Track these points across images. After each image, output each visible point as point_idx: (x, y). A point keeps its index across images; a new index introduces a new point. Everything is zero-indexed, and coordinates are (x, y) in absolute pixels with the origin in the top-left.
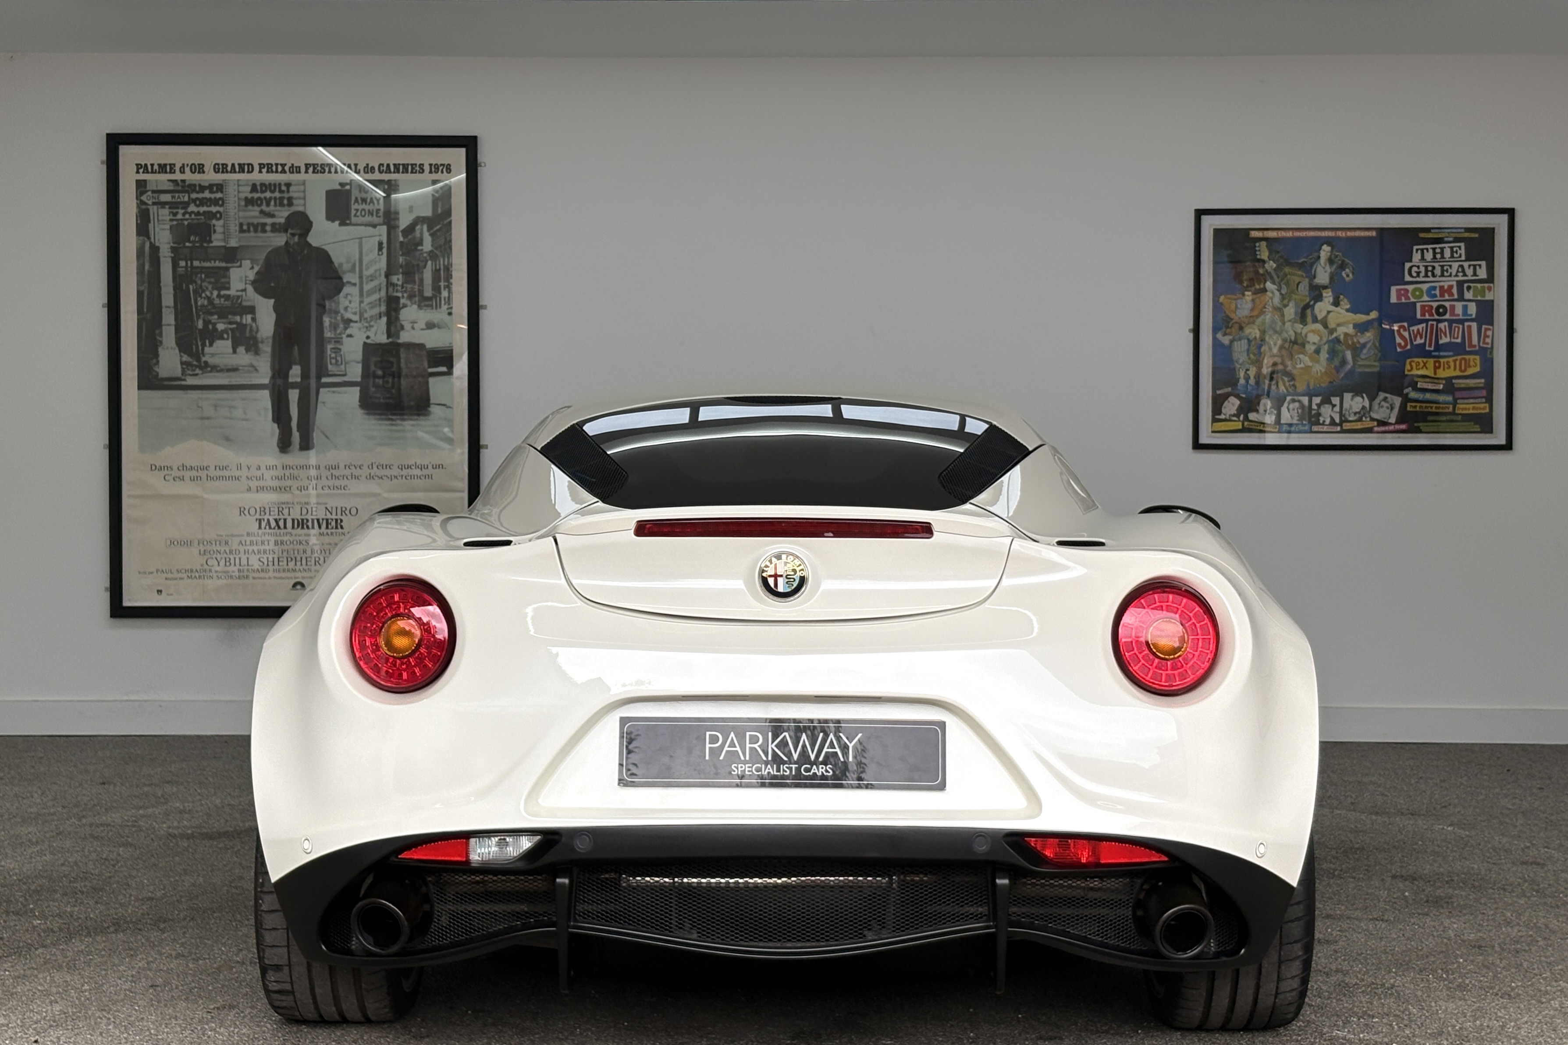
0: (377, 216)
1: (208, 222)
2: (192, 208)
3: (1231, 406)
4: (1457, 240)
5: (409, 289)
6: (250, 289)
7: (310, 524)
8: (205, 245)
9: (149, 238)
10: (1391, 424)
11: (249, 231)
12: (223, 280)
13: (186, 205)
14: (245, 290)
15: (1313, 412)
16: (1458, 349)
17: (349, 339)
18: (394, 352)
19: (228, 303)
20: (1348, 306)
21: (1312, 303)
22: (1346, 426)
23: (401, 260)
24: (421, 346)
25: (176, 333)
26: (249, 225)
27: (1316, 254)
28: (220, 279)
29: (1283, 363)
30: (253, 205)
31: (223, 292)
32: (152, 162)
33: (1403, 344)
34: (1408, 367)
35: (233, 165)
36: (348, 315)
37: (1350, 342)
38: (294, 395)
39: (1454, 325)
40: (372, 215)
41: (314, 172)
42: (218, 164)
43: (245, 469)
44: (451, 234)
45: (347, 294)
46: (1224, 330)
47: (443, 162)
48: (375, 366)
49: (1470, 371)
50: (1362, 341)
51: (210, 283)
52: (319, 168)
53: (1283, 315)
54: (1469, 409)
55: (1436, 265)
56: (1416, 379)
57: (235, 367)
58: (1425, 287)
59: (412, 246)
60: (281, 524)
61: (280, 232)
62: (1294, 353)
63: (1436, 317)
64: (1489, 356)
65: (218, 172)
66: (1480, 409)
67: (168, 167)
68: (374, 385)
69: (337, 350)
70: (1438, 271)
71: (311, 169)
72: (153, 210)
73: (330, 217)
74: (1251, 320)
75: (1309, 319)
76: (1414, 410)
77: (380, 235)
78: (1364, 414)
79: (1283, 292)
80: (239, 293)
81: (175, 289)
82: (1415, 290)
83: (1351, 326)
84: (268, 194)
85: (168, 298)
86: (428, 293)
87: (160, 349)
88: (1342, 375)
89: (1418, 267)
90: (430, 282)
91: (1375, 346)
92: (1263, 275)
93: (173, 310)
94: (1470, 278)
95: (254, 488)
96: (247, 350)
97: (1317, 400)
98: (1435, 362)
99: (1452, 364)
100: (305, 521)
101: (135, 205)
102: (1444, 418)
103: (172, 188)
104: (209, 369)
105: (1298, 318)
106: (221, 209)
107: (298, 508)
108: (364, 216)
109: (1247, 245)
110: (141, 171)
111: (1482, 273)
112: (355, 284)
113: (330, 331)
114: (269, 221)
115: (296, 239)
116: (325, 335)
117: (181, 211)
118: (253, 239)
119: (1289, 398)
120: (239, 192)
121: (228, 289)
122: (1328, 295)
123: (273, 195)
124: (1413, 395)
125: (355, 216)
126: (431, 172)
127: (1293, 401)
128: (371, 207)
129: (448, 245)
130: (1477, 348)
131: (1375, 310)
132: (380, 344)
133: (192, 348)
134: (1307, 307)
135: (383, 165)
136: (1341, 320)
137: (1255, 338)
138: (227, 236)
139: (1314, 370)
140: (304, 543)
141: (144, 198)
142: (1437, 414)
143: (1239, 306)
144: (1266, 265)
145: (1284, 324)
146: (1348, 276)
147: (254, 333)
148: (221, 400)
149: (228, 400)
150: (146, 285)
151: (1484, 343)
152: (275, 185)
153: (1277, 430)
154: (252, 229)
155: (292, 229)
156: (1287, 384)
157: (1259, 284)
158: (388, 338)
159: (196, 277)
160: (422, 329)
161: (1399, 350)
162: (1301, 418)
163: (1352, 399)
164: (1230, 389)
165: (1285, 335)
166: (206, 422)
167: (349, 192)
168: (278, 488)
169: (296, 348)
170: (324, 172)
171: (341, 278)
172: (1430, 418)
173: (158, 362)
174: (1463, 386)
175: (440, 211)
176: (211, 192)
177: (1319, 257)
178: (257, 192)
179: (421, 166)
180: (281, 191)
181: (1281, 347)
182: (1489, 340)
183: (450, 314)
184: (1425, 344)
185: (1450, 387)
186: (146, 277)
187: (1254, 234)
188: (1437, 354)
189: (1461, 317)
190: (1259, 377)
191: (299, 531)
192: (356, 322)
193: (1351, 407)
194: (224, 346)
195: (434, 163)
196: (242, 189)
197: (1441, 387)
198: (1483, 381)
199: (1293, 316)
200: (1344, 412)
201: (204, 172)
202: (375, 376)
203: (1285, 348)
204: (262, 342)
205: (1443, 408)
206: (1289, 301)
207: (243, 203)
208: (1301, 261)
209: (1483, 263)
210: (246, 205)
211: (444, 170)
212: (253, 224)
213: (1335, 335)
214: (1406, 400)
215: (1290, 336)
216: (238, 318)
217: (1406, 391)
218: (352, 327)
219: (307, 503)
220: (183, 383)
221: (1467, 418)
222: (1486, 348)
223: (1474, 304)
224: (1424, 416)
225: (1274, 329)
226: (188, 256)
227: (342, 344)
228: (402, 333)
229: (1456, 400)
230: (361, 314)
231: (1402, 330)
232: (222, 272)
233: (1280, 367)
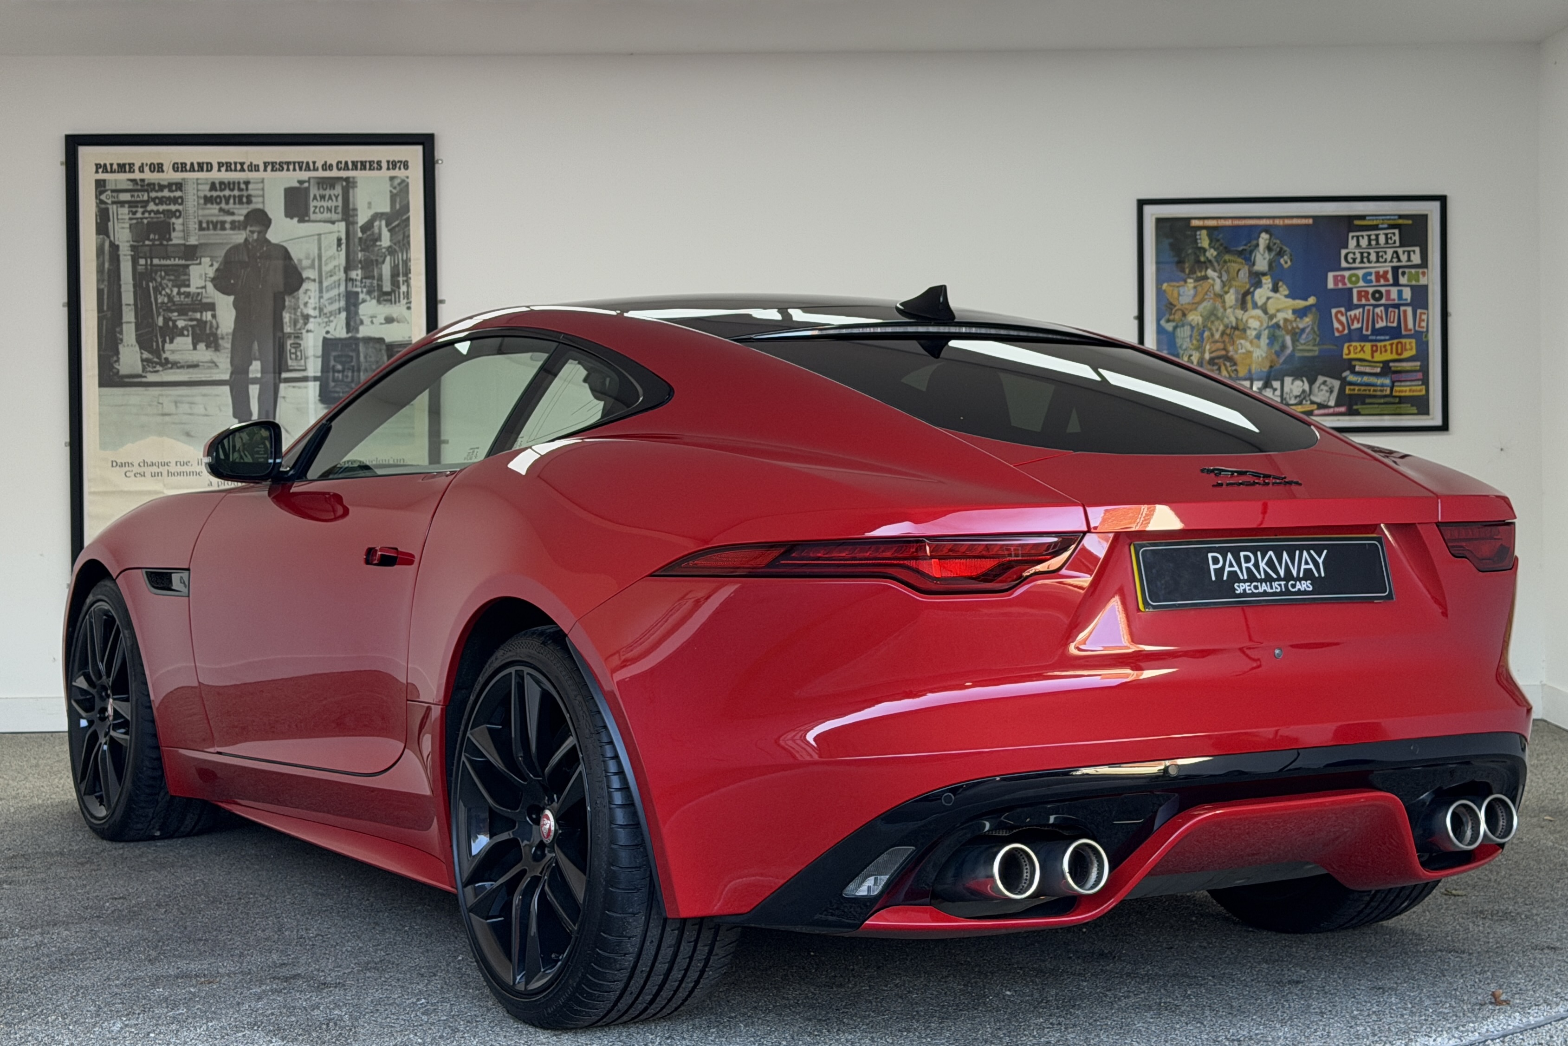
0: (335, 212)
1: (168, 220)
2: (151, 207)
4: (1392, 227)
5: (368, 284)
6: (210, 286)
8: (165, 243)
9: (108, 237)
10: (1330, 407)
11: (208, 229)
12: (183, 277)
13: (146, 203)
14: (204, 287)
16: (1395, 333)
17: (310, 334)
18: (354, 346)
19: (188, 300)
20: (1287, 292)
21: (1252, 289)
23: (360, 255)
24: (381, 340)
25: (137, 330)
26: (208, 223)
27: (1254, 242)
28: (180, 275)
29: (1225, 349)
30: (212, 204)
31: (183, 290)
32: (111, 162)
33: (1340, 328)
34: (1346, 351)
35: (192, 164)
36: (306, 311)
37: (1290, 327)
38: (254, 391)
39: (1390, 309)
40: (331, 211)
41: (272, 170)
42: (177, 163)
44: (409, 230)
45: (307, 290)
46: (1167, 316)
47: (400, 159)
48: (335, 361)
49: (1406, 355)
50: (1301, 326)
51: (169, 280)
52: (278, 166)
53: (1224, 302)
54: (1406, 391)
55: (1372, 251)
56: (1354, 363)
57: (195, 363)
58: (1360, 273)
59: (370, 240)
61: (239, 229)
62: (1235, 339)
64: (1424, 339)
65: (177, 171)
66: (1416, 391)
67: (127, 167)
68: (334, 380)
69: (297, 346)
70: (1373, 257)
71: (269, 168)
72: (112, 209)
73: (289, 214)
74: (1195, 305)
75: (1249, 305)
76: (1352, 392)
77: (339, 232)
78: (1304, 398)
79: (1225, 278)
80: (199, 291)
81: (135, 286)
82: (1351, 276)
83: (1290, 312)
84: (227, 193)
85: (128, 296)
86: (387, 287)
87: (120, 347)
88: (1283, 359)
89: (1354, 254)
90: (389, 277)
91: (1314, 332)
92: (1205, 262)
93: (133, 307)
94: (1404, 263)
96: (208, 347)
97: (1258, 384)
98: (1372, 346)
101: (94, 205)
102: (1382, 401)
103: (130, 187)
104: (170, 366)
105: (1239, 304)
106: (180, 208)
108: (323, 213)
109: (1189, 233)
110: (100, 170)
111: (1416, 259)
112: (314, 280)
114: (229, 218)
115: (255, 236)
116: (285, 331)
117: (140, 210)
118: (213, 237)
120: (198, 190)
121: (188, 286)
122: (1267, 281)
123: (232, 193)
124: (1352, 378)
125: (314, 212)
126: (388, 169)
128: (330, 204)
129: (406, 240)
130: (1413, 332)
131: (1314, 295)
132: (340, 339)
133: (152, 346)
134: (1247, 293)
135: (341, 162)
136: (1280, 307)
137: (1198, 324)
138: (186, 233)
139: (1255, 355)
141: (103, 197)
142: (1374, 396)
143: (1181, 293)
144: (1208, 254)
145: (1225, 310)
146: (1286, 263)
147: (214, 330)
148: (182, 396)
149: (188, 396)
150: (106, 283)
151: (1419, 326)
152: (234, 183)
154: (211, 226)
155: (251, 226)
156: (1229, 369)
157: (1201, 271)
158: (348, 332)
159: (156, 274)
160: (381, 324)
161: (1337, 334)
163: (1292, 383)
165: (1226, 321)
166: (167, 418)
167: (307, 189)
169: (256, 343)
170: (283, 170)
171: (300, 275)
172: (1367, 401)
173: (119, 358)
174: (1399, 369)
175: (398, 207)
176: (171, 191)
177: (1257, 245)
178: (216, 190)
179: (379, 163)
180: (240, 189)
181: (1223, 333)
182: (1424, 324)
183: (409, 308)
184: (1362, 328)
185: (1386, 369)
186: (106, 277)
187: (1194, 223)
188: (1374, 338)
189: (1396, 302)
192: (315, 317)
193: (1291, 391)
194: (184, 343)
195: (391, 159)
196: (200, 187)
197: (1378, 370)
198: (1418, 363)
199: (1233, 302)
200: (1285, 396)
201: (163, 171)
202: (335, 371)
203: (1227, 334)
204: (223, 338)
205: (1381, 391)
206: (1229, 288)
207: (202, 201)
208: (1241, 248)
209: (1417, 249)
210: (205, 204)
211: (402, 167)
212: (212, 222)
213: (1274, 321)
214: (1344, 383)
215: (1231, 322)
216: (198, 315)
217: (1344, 374)
218: (312, 323)
220: (144, 380)
221: (1404, 400)
222: (1422, 332)
223: (1408, 289)
224: (1362, 399)
225: (1216, 316)
226: (148, 255)
227: (302, 339)
228: (361, 328)
229: (1393, 382)
230: (321, 310)
231: (1339, 316)
232: (181, 269)
233: (1223, 353)
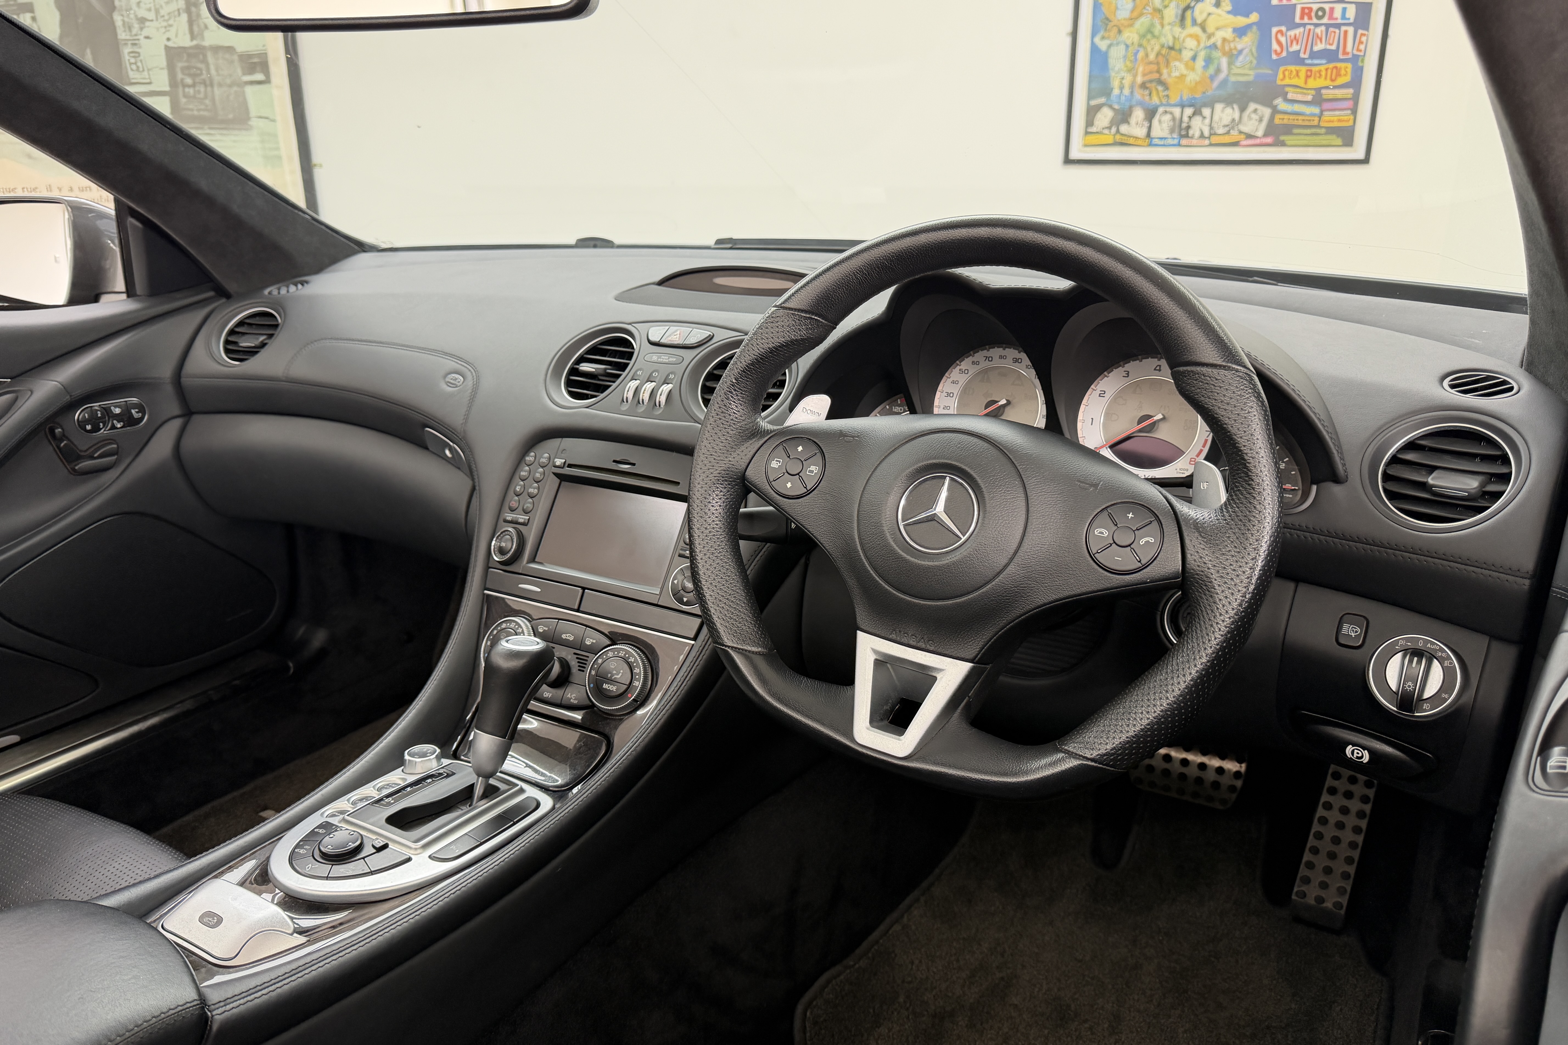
3: (1105, 117)
10: (1257, 137)
15: (1184, 125)
16: (1332, 56)
17: (147, 41)
18: (201, 57)
20: (1229, 8)
22: (1215, 140)
24: (232, 49)
29: (1158, 71)
33: (1279, 49)
34: (1280, 76)
36: (142, 13)
37: (1227, 48)
39: (1331, 29)
46: (1102, 33)
48: (183, 74)
49: (1340, 81)
50: (1239, 47)
53: (1162, 18)
54: (1332, 121)
56: (1287, 89)
63: (1315, 21)
64: (1360, 64)
66: (1344, 121)
68: (184, 97)
69: (136, 55)
75: (1188, 21)
76: (1281, 122)
78: (1233, 126)
83: (1230, 30)
88: (1216, 84)
91: (1252, 54)
97: (1189, 111)
98: (1307, 71)
99: (1323, 73)
102: (1308, 131)
105: (1178, 21)
113: (125, 31)
116: (119, 37)
119: (1161, 110)
124: (1283, 106)
127: (1166, 112)
130: (1350, 55)
131: (1257, 11)
132: (184, 48)
134: (1188, 7)
136: (1220, 23)
139: (1188, 79)
142: (1302, 126)
145: (1163, 27)
151: (1358, 49)
153: (1146, 144)
156: (1161, 94)
158: (192, 39)
162: (1172, 131)
163: (1223, 111)
164: (1102, 100)
165: (1163, 40)
169: (89, 50)
172: (1296, 131)
174: (1331, 97)
181: (1158, 54)
182: (1362, 47)
184: (1300, 51)
185: (1318, 96)
188: (1310, 61)
189: (1340, 21)
190: (1132, 87)
192: (152, 21)
193: (1221, 119)
197: (1309, 98)
198: (1351, 91)
199: (1172, 18)
200: (1214, 125)
202: (185, 86)
203: (1162, 55)
205: (1309, 120)
213: (1212, 40)
214: (1275, 111)
215: (1167, 41)
217: (1276, 101)
218: (148, 27)
221: (1331, 131)
222: (1359, 56)
223: (1354, 6)
224: (1288, 129)
225: (1152, 33)
227: (140, 47)
228: (206, 34)
229: (1322, 112)
230: (157, 12)
231: (1279, 36)
233: (1156, 76)
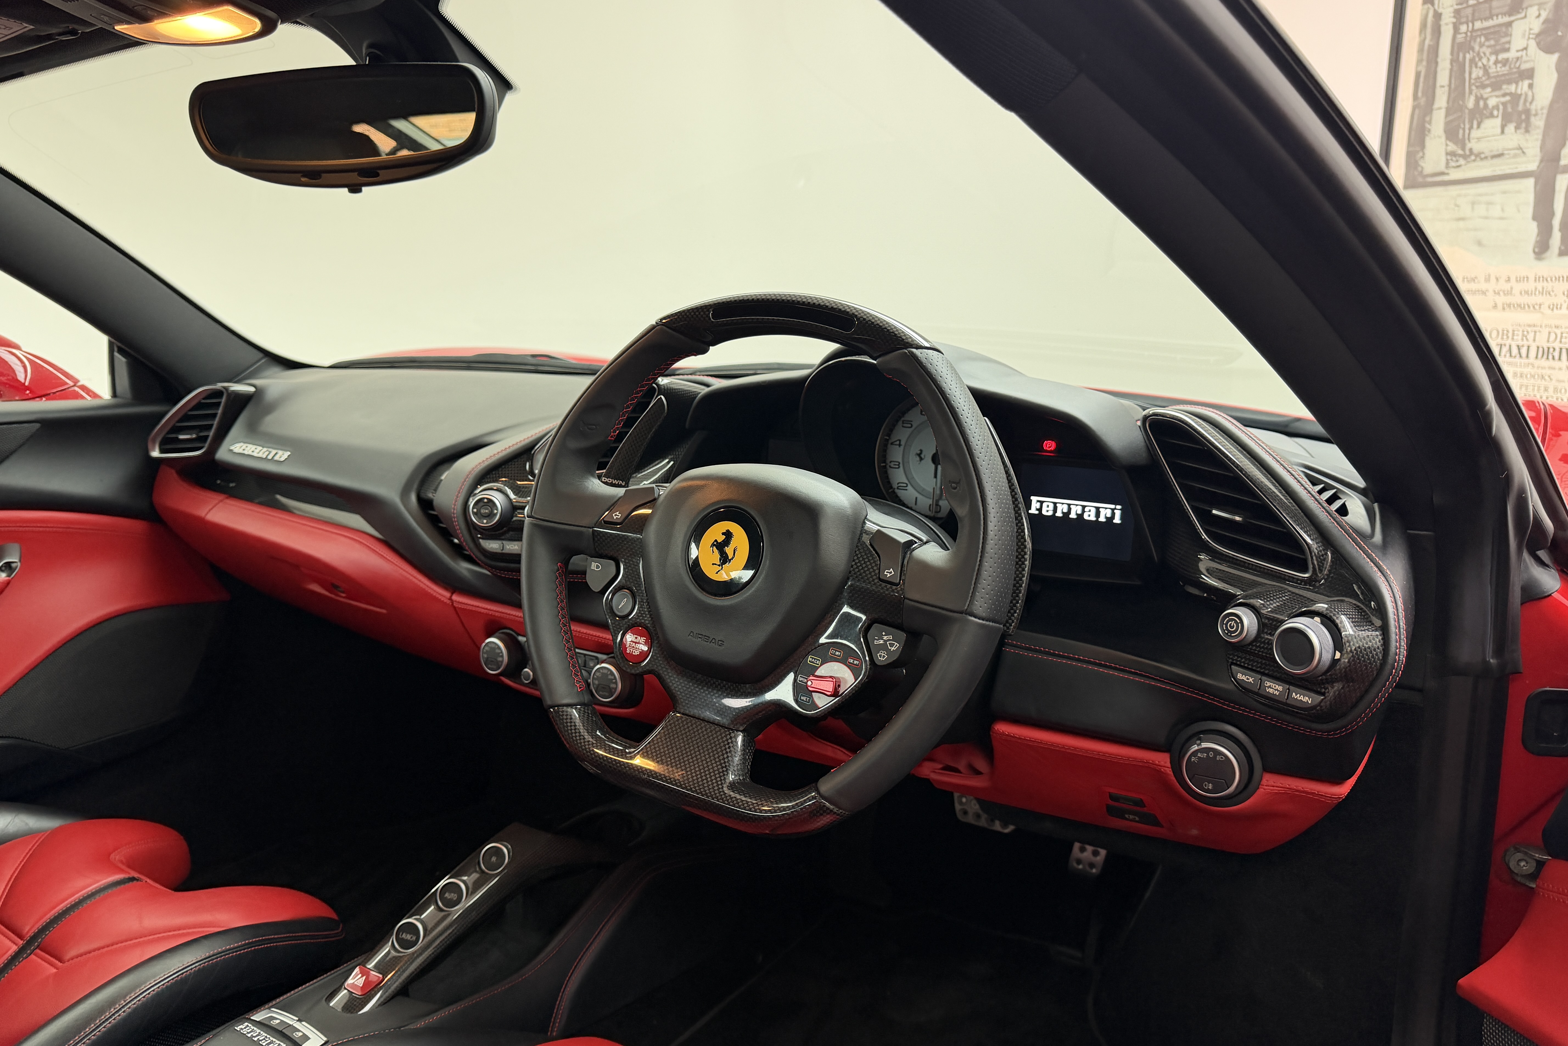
6: (1533, 45)
7: (1556, 354)
9: (1433, 5)
14: (1526, 49)
19: (1505, 70)
25: (1446, 117)
28: (1501, 38)
43: (1493, 279)
51: (1489, 46)
57: (1500, 152)
60: (1524, 351)
80: (1519, 54)
81: (1451, 62)
85: (1443, 75)
87: (1428, 139)
93: (1447, 89)
95: (1500, 306)
96: (1517, 128)
100: (1551, 350)
104: (1473, 157)
107: (1545, 332)
121: (1508, 50)
140: (1547, 378)
147: (1528, 104)
148: (1480, 195)
149: (1487, 194)
150: (1424, 63)
159: (1475, 42)
166: (1461, 224)
168: (1526, 306)
173: (1424, 154)
186: (1426, 54)
191: (1543, 362)
219: (1557, 327)
220: (1448, 177)
226: (1470, 18)
232: (1504, 29)
